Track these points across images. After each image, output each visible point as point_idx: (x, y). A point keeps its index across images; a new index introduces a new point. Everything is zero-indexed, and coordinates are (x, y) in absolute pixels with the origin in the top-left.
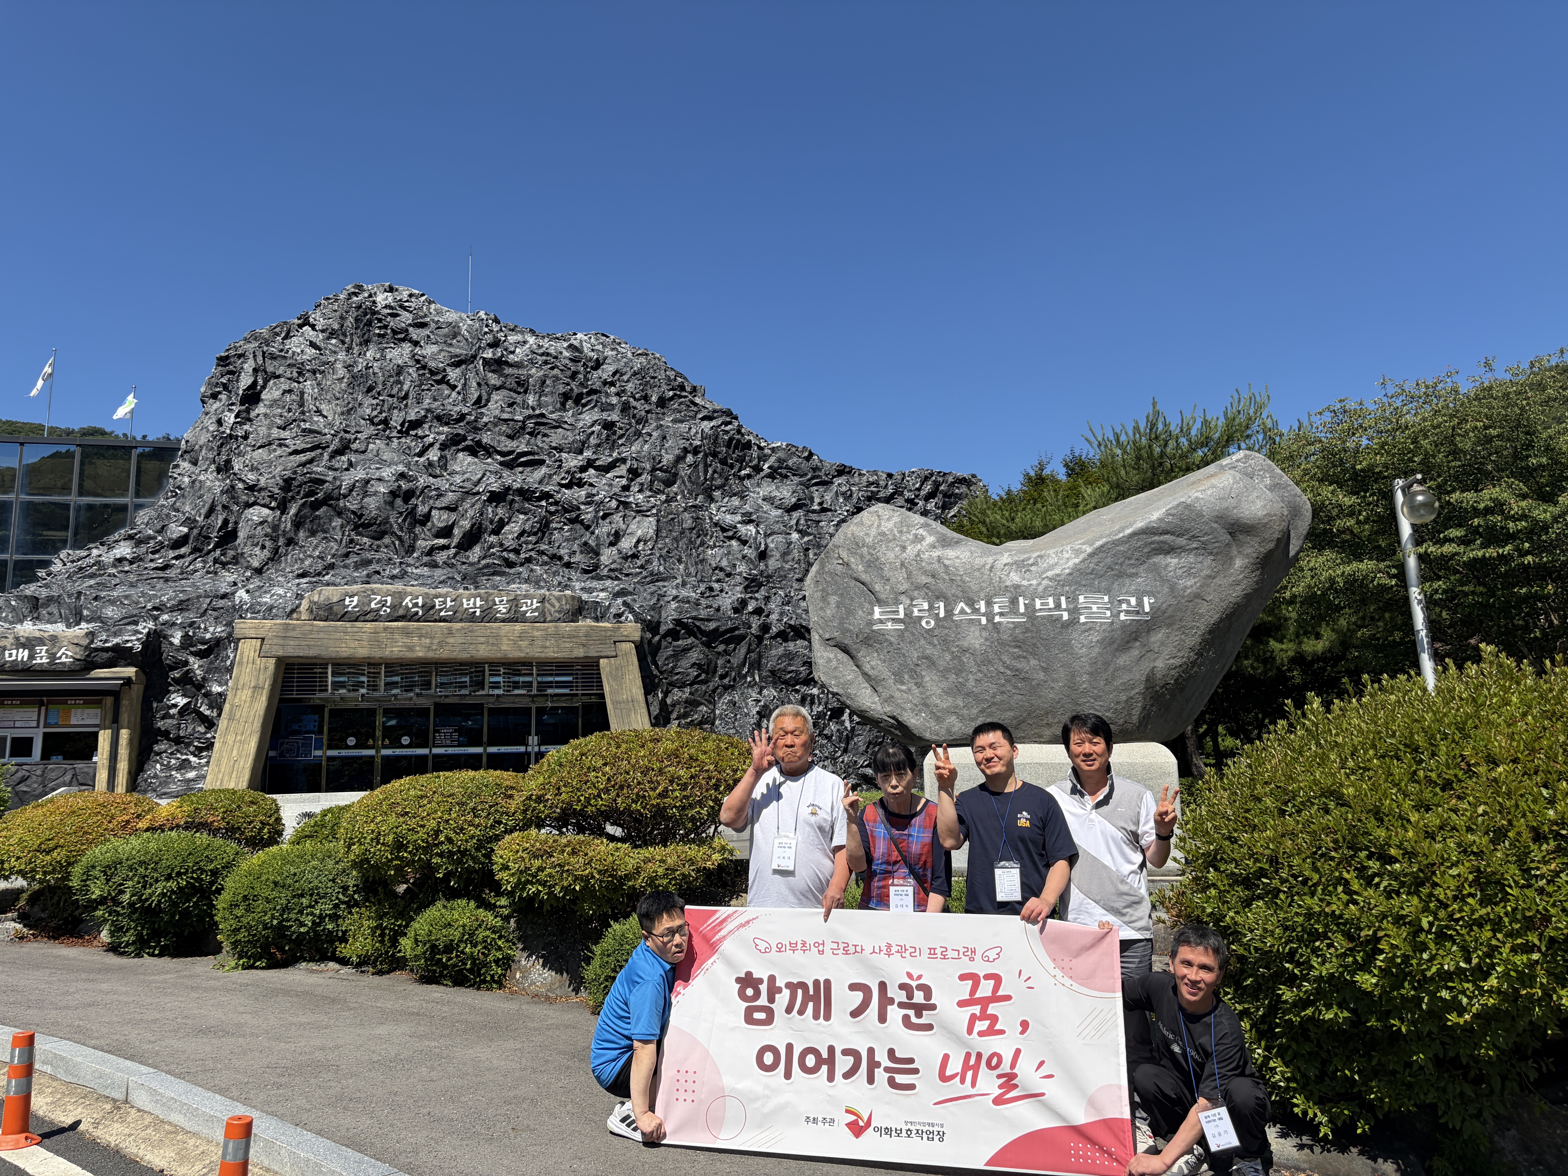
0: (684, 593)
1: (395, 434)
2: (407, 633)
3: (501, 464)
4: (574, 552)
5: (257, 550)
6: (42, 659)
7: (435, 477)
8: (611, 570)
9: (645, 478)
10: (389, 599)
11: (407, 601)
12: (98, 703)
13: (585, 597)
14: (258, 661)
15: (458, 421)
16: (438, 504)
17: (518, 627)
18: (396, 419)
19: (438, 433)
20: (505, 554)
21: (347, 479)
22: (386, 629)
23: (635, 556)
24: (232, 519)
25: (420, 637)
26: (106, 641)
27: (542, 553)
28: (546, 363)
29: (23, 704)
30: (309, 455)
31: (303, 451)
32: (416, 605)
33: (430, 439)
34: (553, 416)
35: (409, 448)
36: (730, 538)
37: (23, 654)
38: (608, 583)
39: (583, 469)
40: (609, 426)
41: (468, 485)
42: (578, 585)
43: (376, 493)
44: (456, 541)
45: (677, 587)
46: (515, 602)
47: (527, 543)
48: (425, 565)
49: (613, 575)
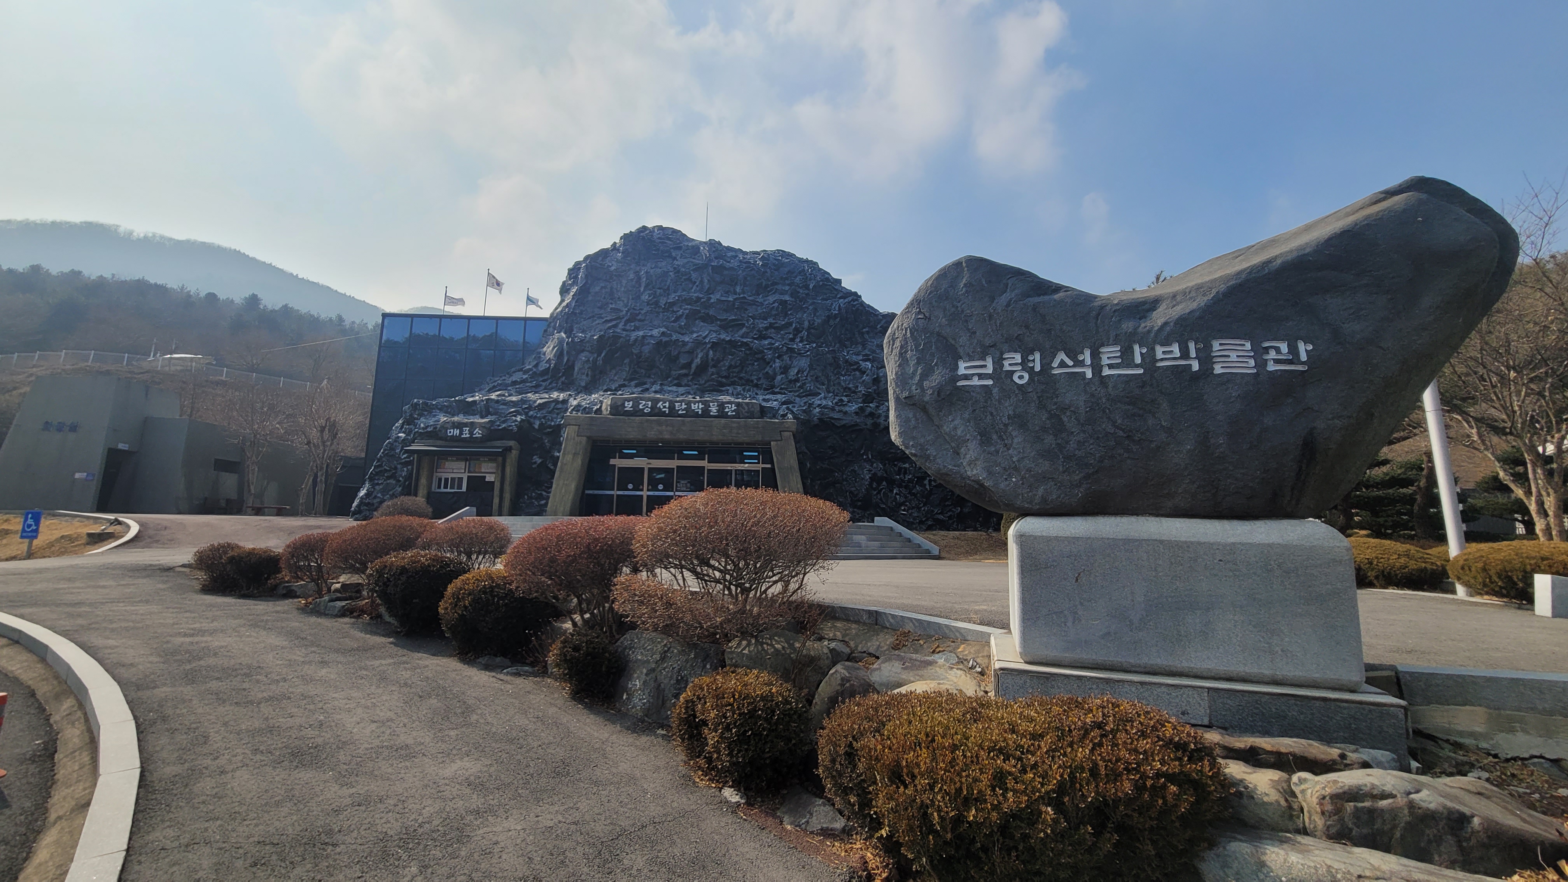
0: (824, 403)
1: (661, 310)
2: (659, 423)
3: (720, 326)
4: (760, 378)
5: (584, 377)
6: (466, 435)
7: (682, 334)
8: (781, 389)
9: (805, 333)
10: (650, 403)
11: (660, 404)
12: (494, 461)
13: (764, 404)
14: (576, 438)
15: (696, 302)
16: (683, 350)
17: (723, 421)
18: (663, 301)
19: (685, 309)
20: (720, 379)
21: (634, 335)
22: (647, 421)
23: (797, 380)
24: (572, 358)
25: (667, 426)
26: (499, 426)
27: (741, 378)
28: (747, 268)
29: (457, 460)
30: (614, 323)
31: (611, 320)
32: (665, 407)
33: (680, 313)
34: (750, 298)
35: (668, 318)
36: (854, 370)
37: (457, 432)
38: (779, 396)
39: (766, 329)
40: (783, 303)
41: (700, 338)
42: (761, 397)
43: (648, 344)
44: (693, 371)
45: (821, 399)
46: (722, 406)
47: (733, 372)
48: (675, 385)
49: (783, 391)
